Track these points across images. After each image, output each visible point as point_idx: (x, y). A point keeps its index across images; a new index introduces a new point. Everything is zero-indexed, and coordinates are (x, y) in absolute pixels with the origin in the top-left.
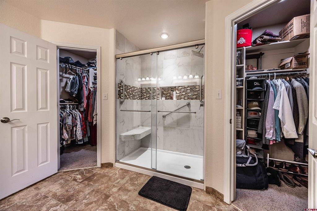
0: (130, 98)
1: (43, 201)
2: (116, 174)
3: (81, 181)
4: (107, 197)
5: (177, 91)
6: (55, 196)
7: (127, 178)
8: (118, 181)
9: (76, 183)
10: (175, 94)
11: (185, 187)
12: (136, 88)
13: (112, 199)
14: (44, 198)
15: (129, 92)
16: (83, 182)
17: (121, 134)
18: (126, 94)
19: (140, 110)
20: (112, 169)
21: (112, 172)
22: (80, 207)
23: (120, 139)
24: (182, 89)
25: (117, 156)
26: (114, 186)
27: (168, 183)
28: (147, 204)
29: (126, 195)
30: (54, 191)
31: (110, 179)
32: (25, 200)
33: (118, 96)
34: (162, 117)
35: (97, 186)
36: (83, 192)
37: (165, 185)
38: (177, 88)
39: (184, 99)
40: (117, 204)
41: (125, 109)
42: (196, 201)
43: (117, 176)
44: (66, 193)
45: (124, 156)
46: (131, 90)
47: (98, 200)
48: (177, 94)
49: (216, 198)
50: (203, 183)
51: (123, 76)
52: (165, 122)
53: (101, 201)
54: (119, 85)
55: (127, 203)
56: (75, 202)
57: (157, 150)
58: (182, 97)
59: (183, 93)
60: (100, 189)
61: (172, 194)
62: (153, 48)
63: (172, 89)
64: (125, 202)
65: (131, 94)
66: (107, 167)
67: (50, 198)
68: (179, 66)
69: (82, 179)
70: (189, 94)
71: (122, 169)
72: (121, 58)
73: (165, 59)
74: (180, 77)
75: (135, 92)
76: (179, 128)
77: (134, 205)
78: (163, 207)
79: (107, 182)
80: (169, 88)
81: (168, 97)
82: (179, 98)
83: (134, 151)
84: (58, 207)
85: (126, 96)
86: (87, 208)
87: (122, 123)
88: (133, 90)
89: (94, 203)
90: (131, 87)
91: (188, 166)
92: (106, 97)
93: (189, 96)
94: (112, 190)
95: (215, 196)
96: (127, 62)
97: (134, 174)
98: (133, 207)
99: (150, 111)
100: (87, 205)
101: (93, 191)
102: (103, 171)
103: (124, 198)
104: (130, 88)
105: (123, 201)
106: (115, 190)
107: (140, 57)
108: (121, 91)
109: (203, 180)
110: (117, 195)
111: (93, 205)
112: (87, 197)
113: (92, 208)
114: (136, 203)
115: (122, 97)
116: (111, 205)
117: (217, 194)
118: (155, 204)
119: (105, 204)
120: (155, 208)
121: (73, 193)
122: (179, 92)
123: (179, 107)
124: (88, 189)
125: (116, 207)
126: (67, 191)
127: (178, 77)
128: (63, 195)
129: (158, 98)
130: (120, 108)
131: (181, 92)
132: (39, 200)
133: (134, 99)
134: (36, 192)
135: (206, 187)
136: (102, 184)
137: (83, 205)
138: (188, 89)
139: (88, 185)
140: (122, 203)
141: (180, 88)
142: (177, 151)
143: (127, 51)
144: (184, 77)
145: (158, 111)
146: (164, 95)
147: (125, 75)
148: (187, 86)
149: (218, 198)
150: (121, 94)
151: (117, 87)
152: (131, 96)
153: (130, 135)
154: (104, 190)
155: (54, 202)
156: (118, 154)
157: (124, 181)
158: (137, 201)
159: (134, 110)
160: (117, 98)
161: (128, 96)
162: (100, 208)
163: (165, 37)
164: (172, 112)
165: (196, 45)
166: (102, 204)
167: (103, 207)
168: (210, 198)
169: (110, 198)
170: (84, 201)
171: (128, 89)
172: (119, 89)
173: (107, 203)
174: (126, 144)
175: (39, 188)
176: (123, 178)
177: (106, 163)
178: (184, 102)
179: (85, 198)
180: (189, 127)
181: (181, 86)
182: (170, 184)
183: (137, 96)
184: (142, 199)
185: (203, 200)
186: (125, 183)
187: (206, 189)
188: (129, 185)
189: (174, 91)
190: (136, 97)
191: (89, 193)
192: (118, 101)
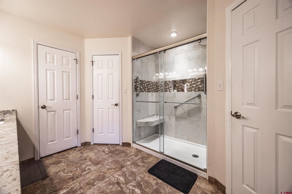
0: (145, 91)
1: (84, 162)
2: (132, 152)
3: (107, 153)
4: (122, 167)
5: (187, 84)
6: (90, 160)
7: (140, 156)
8: (132, 157)
9: (104, 154)
10: (186, 87)
11: (191, 174)
12: (150, 83)
13: (125, 169)
14: (84, 160)
15: (145, 86)
16: (108, 154)
17: (137, 121)
18: (142, 88)
19: (155, 101)
20: (130, 148)
21: (129, 150)
22: (104, 170)
23: (137, 124)
24: (192, 81)
25: (134, 138)
26: (129, 160)
27: (175, 167)
28: (150, 179)
29: (136, 168)
30: (91, 156)
31: (127, 155)
32: (75, 159)
33: (134, 90)
34: (174, 108)
35: (117, 158)
36: (107, 160)
37: (172, 169)
38: (187, 80)
39: (195, 91)
40: (128, 174)
41: (141, 101)
42: (196, 187)
43: (132, 153)
44: (97, 159)
45: (140, 139)
46: (146, 84)
47: (116, 168)
48: (188, 86)
49: (218, 189)
50: (206, 172)
51: (139, 73)
52: (177, 112)
53: (117, 169)
54: (136, 81)
55: (136, 174)
56: (101, 166)
57: (164, 136)
58: (192, 89)
59: (194, 86)
60: (119, 161)
61: (177, 177)
62: (166, 46)
63: (183, 81)
64: (134, 173)
65: (146, 88)
66: (126, 146)
67: (88, 160)
68: (189, 60)
69: (108, 151)
70: (200, 86)
71: (137, 149)
72: (136, 59)
73: (176, 54)
74: (195, 70)
75: (150, 85)
76: (190, 119)
77: (140, 177)
78: (163, 184)
79: (124, 157)
80: (180, 81)
81: (180, 90)
82: (189, 90)
83: (150, 136)
84: (91, 167)
85: (142, 90)
86: (108, 171)
87: (139, 112)
88: (148, 84)
89: (113, 169)
90: (146, 81)
91: (196, 155)
92: (126, 90)
93: (200, 88)
94: (127, 163)
95: (218, 186)
96: (142, 61)
97: (145, 154)
98: (139, 179)
99: (158, 102)
100: (108, 169)
101: (114, 161)
102: (123, 148)
103: (134, 170)
104: (145, 83)
105: (133, 172)
106: (129, 163)
107: (155, 55)
108: (137, 85)
109: (206, 170)
110: (129, 167)
111: (112, 170)
112: (109, 164)
113: (111, 172)
114: (142, 176)
115: (138, 91)
116: (124, 173)
117: (220, 186)
118: (157, 180)
119: (120, 172)
120: (156, 183)
121: (101, 160)
122: (189, 85)
123: (190, 98)
124: (110, 159)
125: (127, 175)
126: (98, 158)
127: (193, 70)
128: (95, 160)
129: (170, 91)
130: (136, 99)
131: (191, 85)
132: (82, 160)
133: (149, 92)
134: (81, 155)
135: (209, 177)
136: (121, 157)
137: (106, 169)
138: (198, 81)
139: (112, 156)
140: (131, 174)
141: (190, 80)
142: (188, 140)
143: (142, 51)
144: (199, 69)
145: (165, 102)
146: (176, 88)
147: (140, 72)
148: (198, 79)
149: (220, 189)
150: (138, 87)
151: (134, 82)
152: (146, 89)
153: (144, 122)
154: (121, 162)
155: (89, 163)
156: (135, 137)
157: (137, 158)
158: (143, 174)
159: (149, 101)
160: (134, 91)
161: (143, 90)
162: (116, 174)
163: (174, 35)
164: (182, 104)
165: (198, 40)
166: (118, 171)
167: (118, 173)
168: (210, 187)
169: (124, 168)
170: (107, 166)
171: (143, 84)
172: (135, 84)
173: (121, 171)
174: (142, 129)
175: (83, 153)
176: (136, 156)
177: (126, 143)
178: (194, 94)
179: (108, 165)
180: (200, 118)
181: (192, 79)
182: (177, 169)
183: (152, 89)
184: (147, 174)
185: (203, 187)
186: (137, 160)
187: (209, 179)
188: (140, 162)
189: (185, 84)
190: (150, 90)
191: (111, 162)
192: (135, 93)
